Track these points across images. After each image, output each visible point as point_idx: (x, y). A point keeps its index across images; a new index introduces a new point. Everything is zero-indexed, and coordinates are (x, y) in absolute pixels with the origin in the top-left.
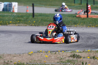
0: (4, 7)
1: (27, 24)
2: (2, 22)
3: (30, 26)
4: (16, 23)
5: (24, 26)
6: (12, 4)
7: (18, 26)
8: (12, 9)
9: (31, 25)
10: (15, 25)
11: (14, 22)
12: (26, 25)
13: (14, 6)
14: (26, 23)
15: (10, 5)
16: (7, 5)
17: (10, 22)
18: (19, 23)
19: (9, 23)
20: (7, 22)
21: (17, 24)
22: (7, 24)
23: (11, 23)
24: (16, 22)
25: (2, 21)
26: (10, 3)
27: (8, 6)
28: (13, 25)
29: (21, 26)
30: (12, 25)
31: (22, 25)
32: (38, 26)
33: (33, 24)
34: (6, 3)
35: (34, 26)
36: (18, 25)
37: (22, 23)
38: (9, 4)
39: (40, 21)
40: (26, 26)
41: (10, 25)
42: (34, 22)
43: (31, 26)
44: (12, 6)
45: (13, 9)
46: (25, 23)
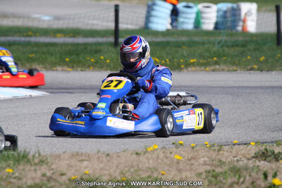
0: (217, 17)
1: (238, 65)
2: (170, 60)
3: (247, 70)
4: (206, 65)
5: (229, 71)
6: (239, 9)
7: (213, 71)
8: (241, 23)
9: (249, 67)
10: (203, 68)
11: (201, 61)
12: (235, 68)
13: (246, 14)
14: (237, 62)
15: (235, 12)
16: (225, 12)
17: (192, 61)
18: (216, 63)
19: (188, 65)
20: (182, 61)
21: (211, 65)
22: (182, 66)
23: (193, 64)
24: (209, 60)
25: (170, 57)
26: (235, 6)
27: (228, 14)
28: (198, 68)
29: (219, 70)
30: (196, 71)
31: (223, 70)
32: (268, 71)
33: (255, 66)
34: (224, 6)
35: (258, 70)
36: (213, 68)
37: (225, 63)
38: (233, 9)
39: (279, 56)
40: (235, 71)
41: (189, 69)
42: (262, 59)
43: (251, 70)
44: (240, 15)
45: (244, 21)
46: (234, 64)
